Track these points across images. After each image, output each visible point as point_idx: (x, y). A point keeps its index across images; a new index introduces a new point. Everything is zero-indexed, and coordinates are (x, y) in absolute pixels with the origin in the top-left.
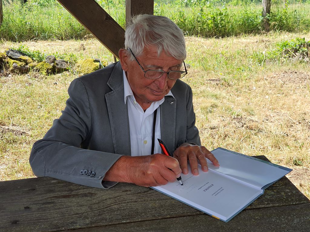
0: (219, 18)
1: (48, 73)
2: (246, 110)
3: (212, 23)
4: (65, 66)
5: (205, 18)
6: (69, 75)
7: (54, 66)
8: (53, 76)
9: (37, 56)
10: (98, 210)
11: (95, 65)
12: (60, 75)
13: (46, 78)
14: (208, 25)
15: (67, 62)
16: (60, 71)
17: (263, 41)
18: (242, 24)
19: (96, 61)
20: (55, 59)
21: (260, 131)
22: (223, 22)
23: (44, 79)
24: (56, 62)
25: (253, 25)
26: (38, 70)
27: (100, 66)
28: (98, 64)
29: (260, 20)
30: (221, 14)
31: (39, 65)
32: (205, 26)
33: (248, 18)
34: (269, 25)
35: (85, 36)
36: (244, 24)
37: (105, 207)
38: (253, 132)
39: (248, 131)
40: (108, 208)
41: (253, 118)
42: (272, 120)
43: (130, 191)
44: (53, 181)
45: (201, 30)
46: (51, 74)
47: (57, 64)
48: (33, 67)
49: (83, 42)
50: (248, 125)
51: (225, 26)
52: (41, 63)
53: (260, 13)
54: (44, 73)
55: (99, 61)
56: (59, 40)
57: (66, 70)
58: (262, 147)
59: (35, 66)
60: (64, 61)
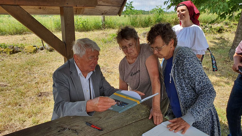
0: (85, 23)
1: (11, 54)
2: (105, 64)
3: (82, 25)
4: (19, 50)
5: (78, 23)
6: (22, 54)
7: (13, 50)
8: (14, 55)
9: (3, 45)
10: (83, 133)
11: (34, 48)
12: (17, 54)
13: (10, 56)
14: (80, 26)
15: (20, 48)
16: (17, 52)
17: (104, 33)
18: (94, 26)
19: (34, 46)
20: (13, 47)
21: (112, 72)
22: (86, 25)
23: (9, 56)
24: (14, 48)
25: (98, 26)
26: (5, 52)
27: (37, 48)
28: (35, 48)
29: (101, 24)
30: (85, 22)
31: (5, 50)
32: (79, 27)
33: (97, 23)
34: (105, 26)
35: (24, 33)
36: (95, 25)
37: (85, 131)
38: (110, 73)
39: (108, 73)
40: (87, 131)
41: (109, 67)
42: (116, 67)
43: (92, 121)
44: (57, 122)
45: (78, 28)
46: (12, 54)
47: (14, 49)
48: (2, 51)
49: (23, 36)
50: (107, 71)
51: (87, 27)
52: (6, 49)
53: (101, 21)
54: (9, 54)
55: (36, 46)
56: (10, 35)
57: (20, 51)
58: (114, 79)
59: (3, 51)
60: (18, 47)
